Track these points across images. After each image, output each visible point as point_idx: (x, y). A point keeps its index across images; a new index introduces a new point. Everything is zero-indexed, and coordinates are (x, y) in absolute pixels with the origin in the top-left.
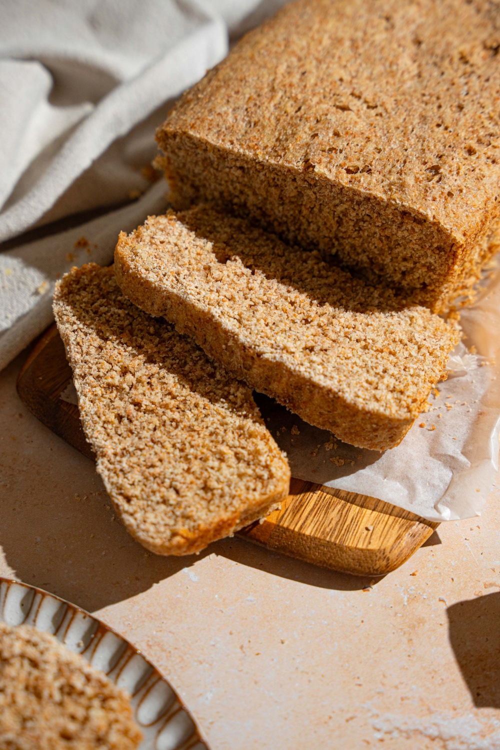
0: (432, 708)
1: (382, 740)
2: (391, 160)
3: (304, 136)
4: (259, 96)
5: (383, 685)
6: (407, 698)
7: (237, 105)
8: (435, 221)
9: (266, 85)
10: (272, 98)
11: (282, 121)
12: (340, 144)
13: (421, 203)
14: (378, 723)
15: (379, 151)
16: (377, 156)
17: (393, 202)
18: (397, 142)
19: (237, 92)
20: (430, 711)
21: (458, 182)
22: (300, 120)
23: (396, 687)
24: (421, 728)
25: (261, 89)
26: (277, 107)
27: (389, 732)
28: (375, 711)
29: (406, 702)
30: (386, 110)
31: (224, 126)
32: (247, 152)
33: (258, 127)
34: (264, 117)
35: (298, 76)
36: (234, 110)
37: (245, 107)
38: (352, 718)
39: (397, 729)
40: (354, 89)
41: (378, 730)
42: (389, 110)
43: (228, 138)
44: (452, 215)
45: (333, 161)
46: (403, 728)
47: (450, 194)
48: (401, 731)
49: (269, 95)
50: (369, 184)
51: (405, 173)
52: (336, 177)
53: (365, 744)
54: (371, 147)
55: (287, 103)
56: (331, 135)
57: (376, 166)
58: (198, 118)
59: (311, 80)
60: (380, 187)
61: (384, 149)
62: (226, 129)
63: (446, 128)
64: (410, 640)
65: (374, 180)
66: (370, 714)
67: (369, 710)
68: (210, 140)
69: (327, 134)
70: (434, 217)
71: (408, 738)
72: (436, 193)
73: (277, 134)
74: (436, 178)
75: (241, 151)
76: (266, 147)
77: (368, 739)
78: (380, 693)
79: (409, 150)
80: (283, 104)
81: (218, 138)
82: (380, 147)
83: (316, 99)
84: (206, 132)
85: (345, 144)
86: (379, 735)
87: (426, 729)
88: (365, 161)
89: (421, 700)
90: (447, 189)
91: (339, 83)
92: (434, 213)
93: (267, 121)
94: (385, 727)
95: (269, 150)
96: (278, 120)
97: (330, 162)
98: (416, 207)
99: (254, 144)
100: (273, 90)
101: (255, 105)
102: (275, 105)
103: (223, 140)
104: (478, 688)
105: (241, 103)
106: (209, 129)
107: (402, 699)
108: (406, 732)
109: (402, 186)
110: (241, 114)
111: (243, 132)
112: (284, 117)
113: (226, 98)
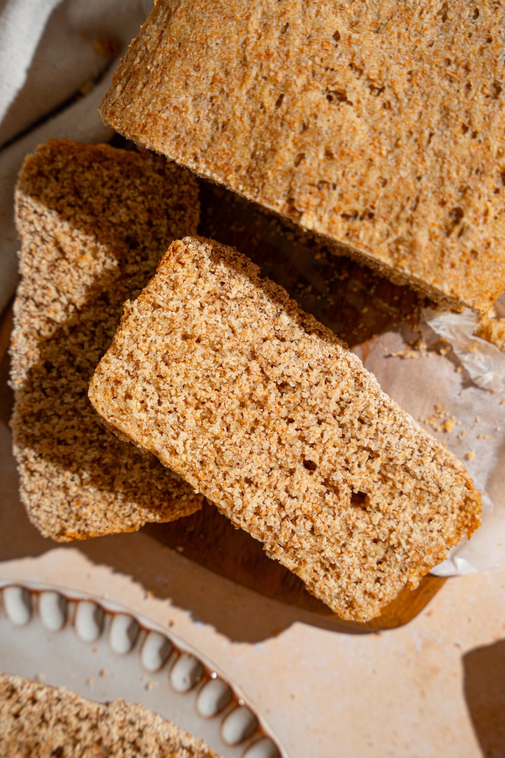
2: (399, 198)
3: (287, 156)
4: (227, 73)
5: (394, 743)
7: (198, 92)
8: (453, 296)
9: (234, 56)
10: (244, 78)
11: (258, 122)
12: (334, 174)
13: (436, 275)
15: (385, 183)
16: (382, 192)
17: (401, 270)
18: (409, 164)
19: (197, 68)
21: (486, 234)
22: (282, 125)
23: (408, 746)
25: (229, 60)
26: (251, 96)
30: (396, 96)
31: (183, 130)
32: (215, 176)
33: (227, 133)
34: (234, 114)
35: (277, 34)
36: (195, 99)
37: (209, 94)
40: (354, 55)
42: (401, 95)
43: (190, 150)
44: (474, 284)
45: (324, 203)
47: (474, 253)
49: (239, 74)
50: (371, 240)
51: (417, 224)
52: (329, 229)
54: (374, 177)
55: (263, 88)
56: (321, 156)
57: (380, 208)
58: (149, 115)
59: (296, 41)
60: (384, 247)
61: (391, 179)
62: (187, 134)
63: (474, 135)
64: (423, 693)
65: (377, 235)
68: (167, 153)
69: (317, 155)
70: (452, 291)
72: (455, 256)
73: (252, 144)
74: (457, 230)
75: (208, 173)
76: (239, 168)
78: (391, 753)
79: (424, 179)
80: (258, 89)
81: (176, 149)
82: (387, 176)
83: (301, 81)
84: (161, 140)
85: (340, 173)
88: (366, 201)
90: (470, 245)
91: (333, 42)
92: (452, 286)
93: (238, 122)
95: (244, 172)
96: (253, 120)
97: (320, 205)
98: (429, 280)
99: (223, 162)
100: (244, 63)
101: (222, 91)
102: (248, 92)
103: (184, 154)
105: (204, 86)
106: (165, 134)
109: (413, 247)
110: (205, 106)
111: (208, 138)
112: (261, 116)
113: (184, 78)
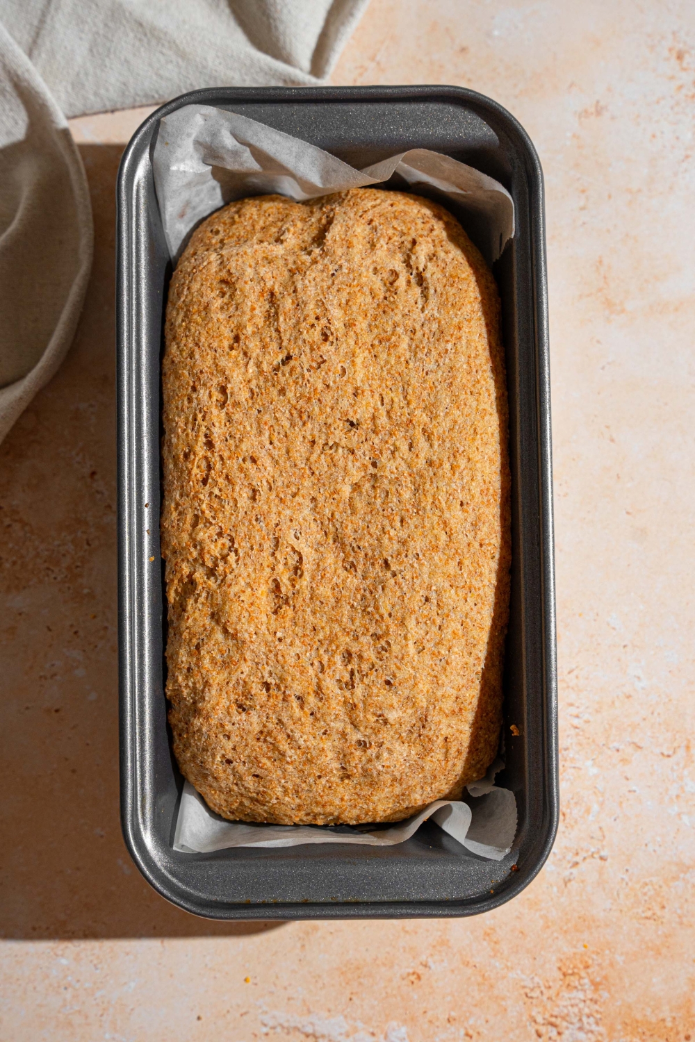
0: (312, 1009)
1: (267, 1034)
5: (275, 985)
6: (293, 999)
14: (266, 1019)
20: (309, 1012)
23: (285, 988)
24: (300, 1026)
27: (274, 1028)
28: (265, 1008)
29: (292, 1002)
38: (246, 1013)
39: (281, 1025)
41: (265, 1025)
46: (286, 1024)
48: (283, 1027)
53: (253, 1036)
64: (303, 946)
66: (260, 1011)
67: (260, 1007)
71: (288, 1033)
77: (256, 1032)
78: (272, 993)
86: (265, 1030)
87: (303, 1026)
89: (304, 1001)
94: (271, 1023)
104: (352, 993)
107: (289, 999)
108: (288, 1029)
